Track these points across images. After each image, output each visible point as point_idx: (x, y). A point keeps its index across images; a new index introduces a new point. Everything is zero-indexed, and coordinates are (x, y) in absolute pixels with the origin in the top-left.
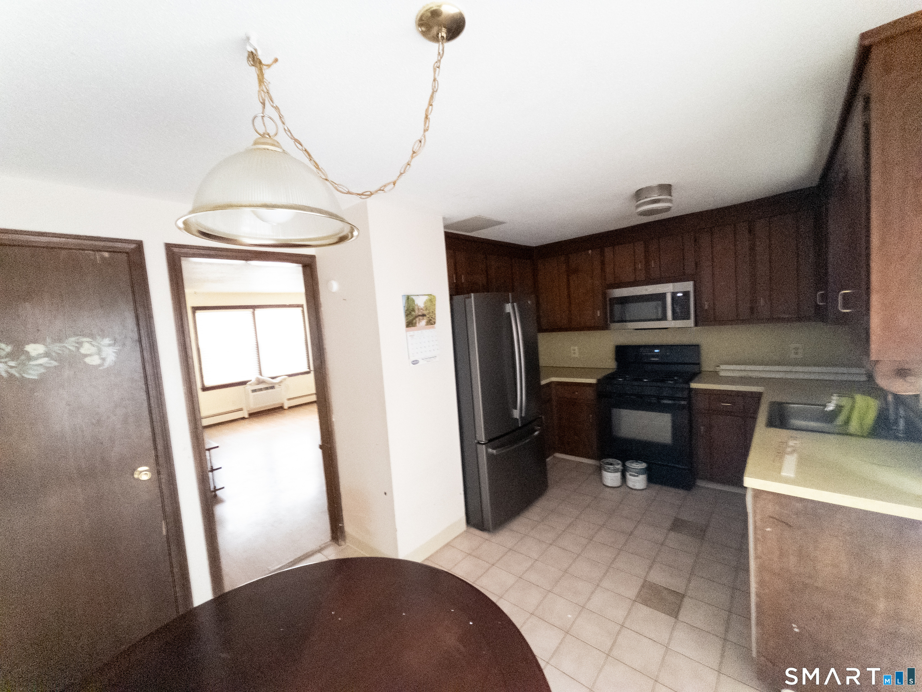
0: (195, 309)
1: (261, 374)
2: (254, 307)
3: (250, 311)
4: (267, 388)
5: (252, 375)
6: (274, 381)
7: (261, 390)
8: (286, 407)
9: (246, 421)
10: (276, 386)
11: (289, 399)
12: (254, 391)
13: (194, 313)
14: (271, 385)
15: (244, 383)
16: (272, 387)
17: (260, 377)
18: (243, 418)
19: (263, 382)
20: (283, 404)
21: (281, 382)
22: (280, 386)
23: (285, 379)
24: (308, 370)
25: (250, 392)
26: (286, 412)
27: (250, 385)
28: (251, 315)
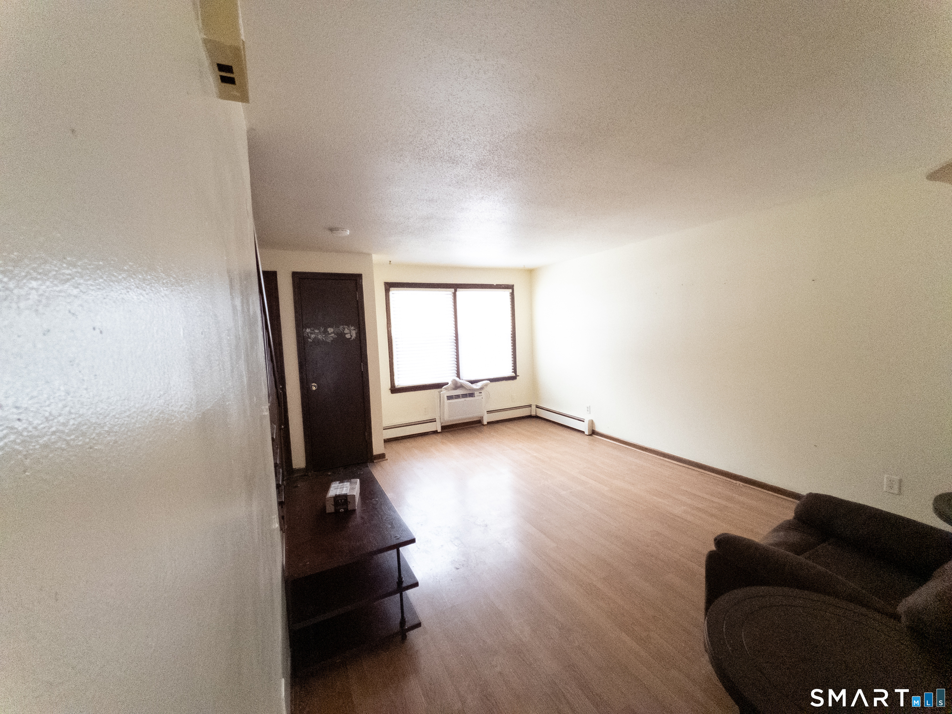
0: (389, 286)
1: (458, 375)
2: (456, 287)
3: (450, 291)
4: (464, 396)
5: (448, 377)
6: (474, 386)
7: (457, 397)
8: (485, 423)
9: (438, 438)
10: (476, 393)
11: (489, 412)
12: (449, 398)
13: (387, 291)
14: (471, 392)
15: (438, 386)
16: (472, 395)
17: (457, 379)
18: (435, 432)
19: (461, 386)
20: (482, 417)
21: (482, 388)
22: (481, 394)
23: (486, 385)
24: (513, 374)
25: (446, 398)
26: (485, 427)
27: (446, 389)
28: (451, 297)
